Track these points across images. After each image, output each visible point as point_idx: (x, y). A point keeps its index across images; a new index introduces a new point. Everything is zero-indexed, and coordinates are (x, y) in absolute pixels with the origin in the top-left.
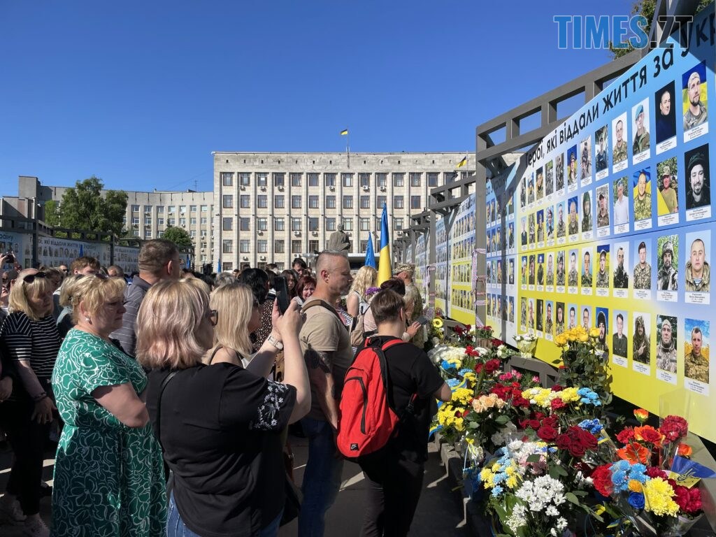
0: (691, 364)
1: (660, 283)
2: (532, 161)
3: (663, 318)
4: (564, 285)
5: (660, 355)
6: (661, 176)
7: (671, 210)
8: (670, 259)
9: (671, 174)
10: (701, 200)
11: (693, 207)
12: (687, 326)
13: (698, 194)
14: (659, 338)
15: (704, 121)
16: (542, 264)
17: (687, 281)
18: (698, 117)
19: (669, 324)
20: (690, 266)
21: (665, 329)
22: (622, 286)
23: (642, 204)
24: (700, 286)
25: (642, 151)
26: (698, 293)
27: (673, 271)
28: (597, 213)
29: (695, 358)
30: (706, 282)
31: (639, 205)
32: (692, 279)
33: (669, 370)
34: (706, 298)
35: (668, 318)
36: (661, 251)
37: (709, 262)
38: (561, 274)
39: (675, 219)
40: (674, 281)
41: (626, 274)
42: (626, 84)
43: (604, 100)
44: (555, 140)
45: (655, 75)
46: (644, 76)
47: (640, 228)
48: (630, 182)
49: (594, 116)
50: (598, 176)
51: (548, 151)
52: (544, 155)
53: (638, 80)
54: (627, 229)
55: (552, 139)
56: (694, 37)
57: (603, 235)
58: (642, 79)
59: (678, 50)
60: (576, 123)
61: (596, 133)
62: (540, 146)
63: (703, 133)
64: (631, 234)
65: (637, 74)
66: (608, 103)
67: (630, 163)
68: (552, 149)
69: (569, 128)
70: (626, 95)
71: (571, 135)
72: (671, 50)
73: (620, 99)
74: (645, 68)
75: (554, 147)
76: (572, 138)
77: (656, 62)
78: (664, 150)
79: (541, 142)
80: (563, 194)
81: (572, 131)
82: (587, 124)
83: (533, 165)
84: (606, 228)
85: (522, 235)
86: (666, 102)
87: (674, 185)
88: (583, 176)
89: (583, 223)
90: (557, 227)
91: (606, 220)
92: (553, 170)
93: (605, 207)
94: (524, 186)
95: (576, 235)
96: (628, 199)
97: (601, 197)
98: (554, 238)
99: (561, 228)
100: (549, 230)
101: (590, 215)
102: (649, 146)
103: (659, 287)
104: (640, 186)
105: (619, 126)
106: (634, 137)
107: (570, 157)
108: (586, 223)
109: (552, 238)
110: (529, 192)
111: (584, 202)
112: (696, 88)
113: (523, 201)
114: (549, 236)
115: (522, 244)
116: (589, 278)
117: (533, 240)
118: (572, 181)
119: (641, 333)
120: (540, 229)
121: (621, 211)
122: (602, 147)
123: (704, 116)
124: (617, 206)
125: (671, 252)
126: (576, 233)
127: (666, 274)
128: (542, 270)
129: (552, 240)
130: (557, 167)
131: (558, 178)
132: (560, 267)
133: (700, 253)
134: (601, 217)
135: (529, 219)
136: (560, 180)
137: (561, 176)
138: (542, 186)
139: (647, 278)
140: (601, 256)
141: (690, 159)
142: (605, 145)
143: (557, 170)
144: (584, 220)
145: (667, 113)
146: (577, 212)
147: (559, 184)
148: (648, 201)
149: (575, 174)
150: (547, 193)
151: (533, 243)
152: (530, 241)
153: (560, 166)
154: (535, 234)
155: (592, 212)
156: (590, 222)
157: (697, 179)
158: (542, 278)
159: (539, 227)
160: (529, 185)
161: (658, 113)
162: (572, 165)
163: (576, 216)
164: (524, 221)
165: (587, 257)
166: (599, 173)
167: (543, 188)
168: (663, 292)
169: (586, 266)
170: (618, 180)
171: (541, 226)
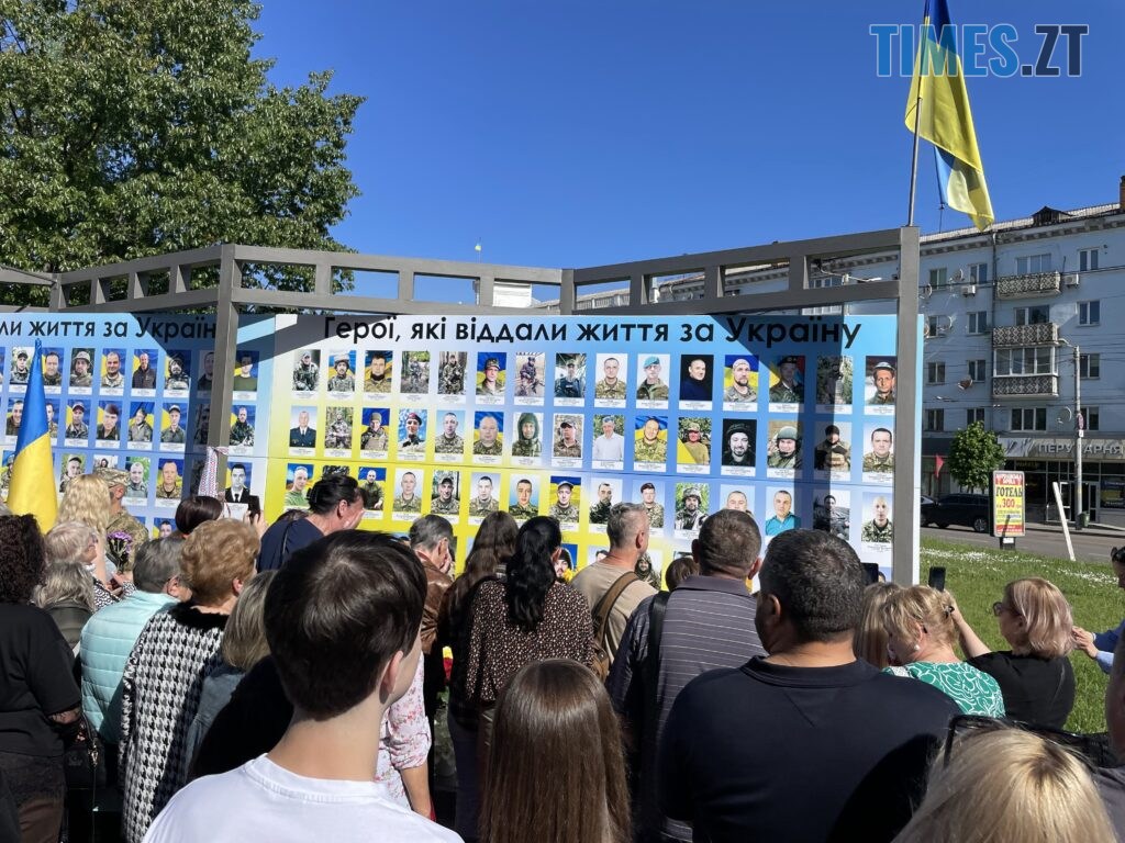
1: (680, 523)
2: (352, 333)
4: (457, 513)
6: (685, 430)
7: (698, 461)
8: (696, 503)
9: (701, 432)
10: (743, 461)
11: (731, 465)
13: (739, 456)
15: (753, 401)
16: (377, 482)
18: (745, 396)
23: (650, 448)
25: (654, 399)
27: (700, 514)
28: (555, 439)
31: (643, 447)
36: (681, 496)
37: (752, 510)
38: (448, 501)
39: (706, 470)
40: (701, 522)
42: (628, 327)
43: (581, 326)
44: (439, 328)
45: (683, 339)
46: (663, 332)
47: (645, 470)
48: (629, 423)
49: (554, 336)
50: (559, 402)
51: (413, 337)
52: (399, 337)
53: (652, 333)
54: (619, 466)
55: (429, 325)
56: (745, 331)
57: (567, 466)
58: (660, 334)
59: (721, 332)
60: (505, 328)
61: (558, 355)
62: (386, 322)
63: (749, 410)
64: (627, 473)
65: (651, 326)
66: (588, 332)
67: (631, 405)
68: (428, 337)
69: (486, 327)
70: (628, 338)
71: (490, 337)
72: (711, 328)
73: (615, 338)
74: (666, 327)
75: (436, 337)
76: (493, 341)
77: (686, 329)
78: (691, 408)
79: (389, 318)
80: (459, 402)
81: (495, 334)
82: (536, 338)
83: (355, 342)
84: (573, 460)
85: (292, 431)
86: (698, 368)
87: (705, 442)
88: (522, 393)
89: (515, 446)
90: (437, 439)
91: (574, 451)
92: (430, 365)
93: (574, 437)
94: (310, 362)
95: (493, 457)
96: (623, 438)
97: (564, 425)
98: (423, 451)
99: (450, 442)
100: (408, 440)
101: (535, 440)
102: (667, 398)
103: (678, 527)
104: (648, 430)
105: (612, 363)
106: (640, 382)
107: (486, 363)
108: (524, 447)
109: (418, 451)
110: (335, 374)
111: (521, 423)
112: (744, 373)
113: (302, 380)
114: (408, 447)
115: (292, 445)
116: (530, 510)
117: (342, 445)
118: (488, 391)
119: (644, 569)
120: (374, 433)
121: (609, 448)
122: (571, 373)
123: (753, 397)
124: (600, 441)
125: (698, 497)
126: (494, 454)
127: (689, 516)
128: (375, 489)
129: (417, 454)
130: (444, 364)
131: (446, 379)
132: (443, 491)
133: (740, 502)
134: (563, 446)
135: (331, 413)
136: (453, 382)
137: (455, 378)
138: (387, 377)
139: (655, 518)
140: (560, 488)
141: (730, 425)
142: (578, 373)
143: (442, 367)
144: (519, 442)
145: (700, 378)
146: (501, 430)
147: (448, 386)
148: (661, 447)
149: (498, 385)
150: (404, 389)
151: (341, 449)
152: (328, 445)
153: (453, 366)
154: (350, 438)
155: (540, 437)
156: (534, 447)
157: (739, 443)
158: (377, 502)
159: (369, 430)
160: (334, 364)
161: (685, 375)
162: (489, 372)
163: (496, 435)
164: (305, 412)
165: (525, 486)
166: (561, 399)
167: (390, 380)
168: (685, 531)
169: (521, 495)
170: (603, 415)
171: (376, 429)
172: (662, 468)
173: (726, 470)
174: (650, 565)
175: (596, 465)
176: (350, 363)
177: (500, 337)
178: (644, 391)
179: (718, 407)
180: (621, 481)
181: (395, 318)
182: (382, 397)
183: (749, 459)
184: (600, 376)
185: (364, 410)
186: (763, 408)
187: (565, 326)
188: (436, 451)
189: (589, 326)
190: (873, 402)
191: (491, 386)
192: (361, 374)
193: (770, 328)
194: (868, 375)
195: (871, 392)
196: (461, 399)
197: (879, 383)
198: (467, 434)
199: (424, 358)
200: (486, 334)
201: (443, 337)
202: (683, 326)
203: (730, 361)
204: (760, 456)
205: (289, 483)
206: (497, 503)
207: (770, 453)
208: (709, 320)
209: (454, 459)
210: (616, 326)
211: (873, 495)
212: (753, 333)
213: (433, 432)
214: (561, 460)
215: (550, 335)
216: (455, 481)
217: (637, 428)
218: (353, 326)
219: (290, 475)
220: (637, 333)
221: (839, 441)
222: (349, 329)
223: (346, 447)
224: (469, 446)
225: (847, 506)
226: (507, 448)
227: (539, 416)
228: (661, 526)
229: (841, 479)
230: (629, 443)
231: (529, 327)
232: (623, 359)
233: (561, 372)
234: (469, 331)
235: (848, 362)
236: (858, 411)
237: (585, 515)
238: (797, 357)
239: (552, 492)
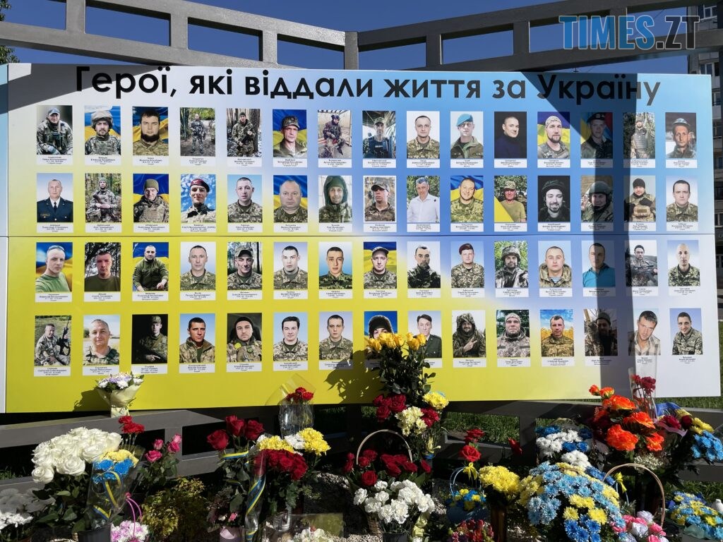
0: (551, 345)
1: (500, 282)
2: (113, 86)
3: (507, 312)
4: (260, 288)
5: (503, 345)
6: (501, 188)
7: (515, 219)
8: (516, 261)
9: (517, 189)
10: (558, 217)
11: (548, 221)
12: (543, 316)
13: (555, 212)
14: (500, 330)
15: (566, 158)
16: (158, 259)
17: (542, 280)
18: (558, 153)
19: (517, 316)
20: (545, 267)
21: (510, 322)
22: (428, 286)
23: (467, 208)
24: (560, 283)
25: (469, 158)
26: (557, 289)
27: (520, 272)
29: (555, 339)
30: (566, 280)
31: (461, 208)
32: (549, 277)
33: (518, 355)
34: (568, 292)
35: (515, 311)
36: (500, 254)
37: (569, 264)
38: (248, 275)
39: (523, 227)
40: (521, 280)
41: (435, 274)
42: (439, 83)
43: (388, 81)
44: (224, 82)
45: (495, 96)
46: (475, 89)
47: (463, 231)
48: (445, 183)
49: (360, 92)
50: (368, 163)
51: (193, 91)
52: (174, 91)
53: (463, 89)
54: (436, 228)
55: (211, 78)
56: (556, 89)
57: (381, 230)
58: (472, 91)
59: (532, 90)
60: (303, 82)
61: (364, 112)
62: (158, 74)
63: (563, 166)
64: (445, 235)
65: (462, 82)
66: (396, 88)
67: (445, 165)
68: (211, 92)
69: (281, 82)
70: (439, 95)
71: (286, 93)
72: (522, 84)
73: (426, 95)
74: (477, 83)
75: (221, 92)
76: (289, 97)
77: (498, 85)
78: (506, 166)
79: (160, 69)
80: (254, 165)
81: (292, 88)
82: (340, 94)
83: (118, 96)
84: (387, 224)
85: (38, 203)
86: (512, 126)
87: (522, 199)
88: (327, 154)
89: (322, 212)
90: (230, 207)
91: (386, 215)
92: (216, 124)
93: (386, 200)
94: (58, 120)
95: (297, 224)
96: (438, 199)
97: (375, 188)
98: (213, 221)
99: (245, 211)
100: (194, 209)
101: (344, 205)
102: (481, 157)
103: (499, 285)
104: (463, 190)
105: (424, 122)
106: (453, 140)
107: (283, 122)
108: (332, 212)
109: (207, 221)
110: (93, 134)
111: (328, 187)
112: (556, 130)
113: (50, 143)
114: (194, 218)
115: (40, 220)
116: (343, 279)
117: (108, 218)
118: (288, 153)
119: (468, 330)
120: (150, 203)
121: (424, 210)
122: (380, 132)
123: (565, 154)
124: (415, 204)
125: (516, 255)
126: (299, 222)
127: (509, 274)
128: (156, 267)
129: (206, 225)
130: (234, 123)
131: (236, 139)
132: (241, 265)
133: (558, 257)
134: (376, 210)
135: (91, 180)
136: (245, 144)
137: (247, 139)
138: (162, 137)
139: (477, 278)
140: (374, 253)
141: (546, 182)
142: (387, 132)
143: (230, 126)
144: (326, 208)
145: (514, 136)
146: (305, 195)
147: (239, 148)
148: (478, 207)
149: (299, 146)
150: (185, 151)
151: (108, 223)
152: (90, 218)
153: (243, 124)
154: (119, 209)
155: (350, 202)
156: (344, 212)
157: (554, 200)
158: (160, 281)
159: (144, 199)
160: (91, 122)
161: (499, 133)
162: (288, 132)
163: (300, 201)
164: (56, 182)
165: (336, 254)
166: (370, 160)
167: (166, 141)
168: (506, 290)
169: (333, 264)
170: (416, 176)
171: (152, 198)
172: (480, 228)
173: (542, 226)
174: (473, 326)
175: (411, 228)
176: (113, 121)
177: (298, 93)
178: (458, 150)
179: (532, 165)
180: (438, 243)
181: (168, 69)
182: (158, 161)
183: (564, 215)
184: (412, 135)
185: (135, 176)
186: (575, 164)
187: (370, 81)
188: (229, 221)
189: (397, 81)
190: (673, 156)
191: (291, 147)
192: (128, 135)
193: (579, 85)
194: (667, 130)
195: (670, 147)
196: (256, 162)
197: (678, 138)
198: (266, 200)
199: (208, 115)
200: (281, 89)
201: (230, 92)
202: (496, 82)
203: (542, 118)
204: (575, 212)
205: (40, 266)
206: (306, 273)
207: (583, 208)
208: (519, 76)
209: (252, 228)
210: (426, 82)
211: (676, 242)
212: (564, 90)
213: (225, 199)
214: (374, 225)
215: (355, 91)
216: (255, 253)
217: (453, 188)
218: (113, 76)
219: (41, 257)
220: (448, 89)
221: (645, 193)
222: (109, 81)
223: (115, 220)
224: (269, 215)
225: (655, 254)
226: (313, 215)
227: (348, 179)
228: (482, 286)
229: (647, 230)
230: (445, 204)
231: (331, 82)
232: (435, 116)
233: (368, 131)
234: (261, 85)
235: (650, 119)
236: (661, 165)
237: (403, 280)
238: (605, 114)
239: (365, 259)
